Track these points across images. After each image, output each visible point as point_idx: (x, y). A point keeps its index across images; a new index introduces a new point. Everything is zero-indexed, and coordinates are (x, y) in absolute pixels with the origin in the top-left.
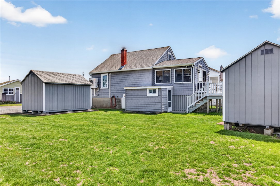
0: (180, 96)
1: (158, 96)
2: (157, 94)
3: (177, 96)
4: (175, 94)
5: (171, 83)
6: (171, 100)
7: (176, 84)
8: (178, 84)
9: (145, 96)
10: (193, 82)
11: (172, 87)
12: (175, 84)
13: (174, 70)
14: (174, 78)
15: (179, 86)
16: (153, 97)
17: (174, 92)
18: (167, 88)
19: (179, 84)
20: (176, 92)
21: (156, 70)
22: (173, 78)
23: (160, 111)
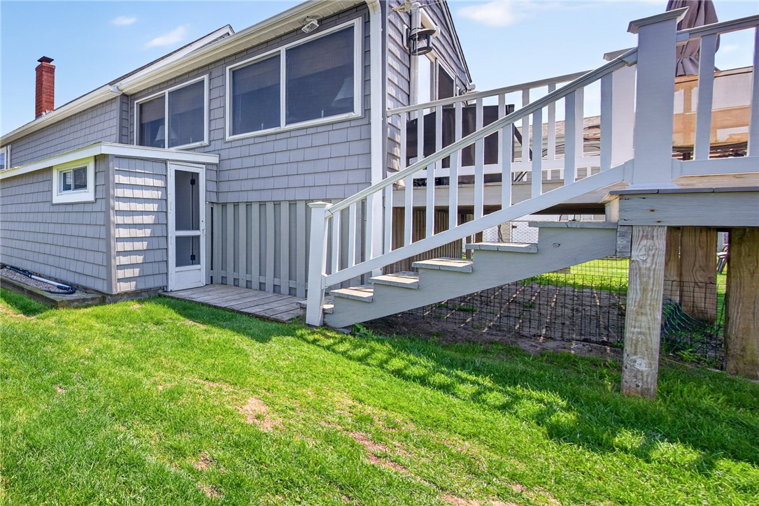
0: (262, 204)
1: (92, 203)
2: (87, 195)
3: (242, 209)
4: (232, 198)
5: (206, 142)
6: (203, 225)
7: (234, 144)
8: (251, 141)
9: (46, 207)
10: (367, 110)
11: (214, 159)
12: (228, 145)
13: (224, 75)
14: (224, 117)
15: (255, 150)
16: (76, 208)
17: (224, 187)
18: (165, 162)
19: (257, 140)
20: (235, 186)
21: (136, 102)
22: (217, 114)
23: (101, 286)
